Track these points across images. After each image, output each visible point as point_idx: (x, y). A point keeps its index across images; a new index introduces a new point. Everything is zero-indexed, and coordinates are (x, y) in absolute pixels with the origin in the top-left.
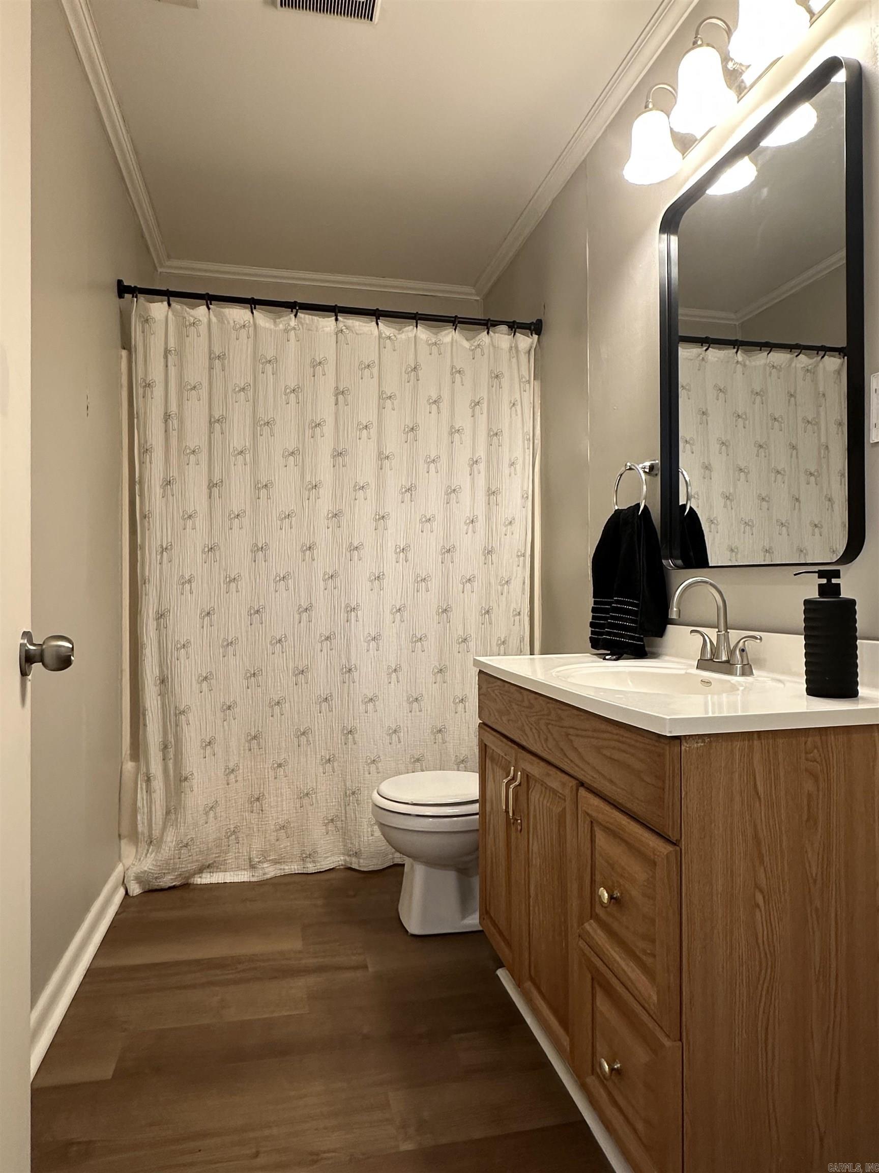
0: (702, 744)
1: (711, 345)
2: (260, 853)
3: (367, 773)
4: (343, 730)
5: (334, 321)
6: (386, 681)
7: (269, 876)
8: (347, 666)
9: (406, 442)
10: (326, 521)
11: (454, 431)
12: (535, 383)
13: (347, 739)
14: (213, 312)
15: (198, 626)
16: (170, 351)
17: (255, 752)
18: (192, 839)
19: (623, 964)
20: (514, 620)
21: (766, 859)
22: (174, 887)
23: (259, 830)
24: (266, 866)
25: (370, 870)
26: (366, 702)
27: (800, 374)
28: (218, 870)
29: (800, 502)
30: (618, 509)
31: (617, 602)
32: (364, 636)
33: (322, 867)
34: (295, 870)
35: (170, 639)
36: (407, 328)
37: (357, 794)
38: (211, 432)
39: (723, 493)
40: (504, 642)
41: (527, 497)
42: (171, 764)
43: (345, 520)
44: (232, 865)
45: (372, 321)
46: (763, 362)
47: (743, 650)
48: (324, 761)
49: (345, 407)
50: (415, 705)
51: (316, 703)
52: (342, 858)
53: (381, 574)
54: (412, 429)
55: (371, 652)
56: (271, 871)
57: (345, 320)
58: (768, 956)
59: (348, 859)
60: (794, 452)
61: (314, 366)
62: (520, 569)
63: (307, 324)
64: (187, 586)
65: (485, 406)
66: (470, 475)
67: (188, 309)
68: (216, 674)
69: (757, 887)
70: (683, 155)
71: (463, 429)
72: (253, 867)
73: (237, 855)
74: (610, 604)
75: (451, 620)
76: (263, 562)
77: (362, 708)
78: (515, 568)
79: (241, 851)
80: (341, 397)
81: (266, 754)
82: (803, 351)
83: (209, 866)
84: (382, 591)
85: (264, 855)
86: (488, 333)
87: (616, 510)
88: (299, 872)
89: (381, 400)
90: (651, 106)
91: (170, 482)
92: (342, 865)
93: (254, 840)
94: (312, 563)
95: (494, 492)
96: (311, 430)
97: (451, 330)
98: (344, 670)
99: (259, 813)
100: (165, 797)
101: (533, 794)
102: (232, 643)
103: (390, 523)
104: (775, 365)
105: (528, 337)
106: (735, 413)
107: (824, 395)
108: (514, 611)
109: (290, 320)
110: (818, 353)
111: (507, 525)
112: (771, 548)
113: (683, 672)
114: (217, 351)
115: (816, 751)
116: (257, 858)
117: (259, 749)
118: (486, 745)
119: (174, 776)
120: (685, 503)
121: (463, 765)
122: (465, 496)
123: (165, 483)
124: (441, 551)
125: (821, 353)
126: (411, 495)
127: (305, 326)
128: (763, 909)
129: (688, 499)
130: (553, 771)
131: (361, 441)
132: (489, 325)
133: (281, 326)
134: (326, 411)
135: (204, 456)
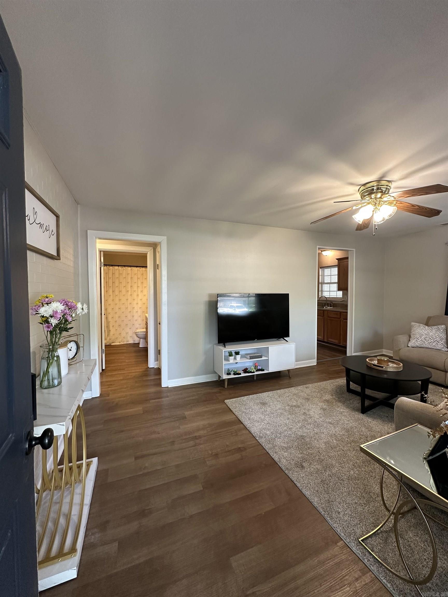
10: (130, 296)
23: (120, 338)
25: (136, 342)
43: (133, 296)
49: (132, 280)
51: (128, 321)
61: (128, 274)
68: (114, 317)
76: (121, 302)
81: (121, 328)
84: (138, 305)
94: (128, 302)
96: (127, 283)
98: (133, 316)
99: (121, 335)
103: (139, 296)
114: (114, 273)
116: (120, 341)
131: (135, 284)
133: (123, 269)
134: (129, 280)
135: (112, 287)
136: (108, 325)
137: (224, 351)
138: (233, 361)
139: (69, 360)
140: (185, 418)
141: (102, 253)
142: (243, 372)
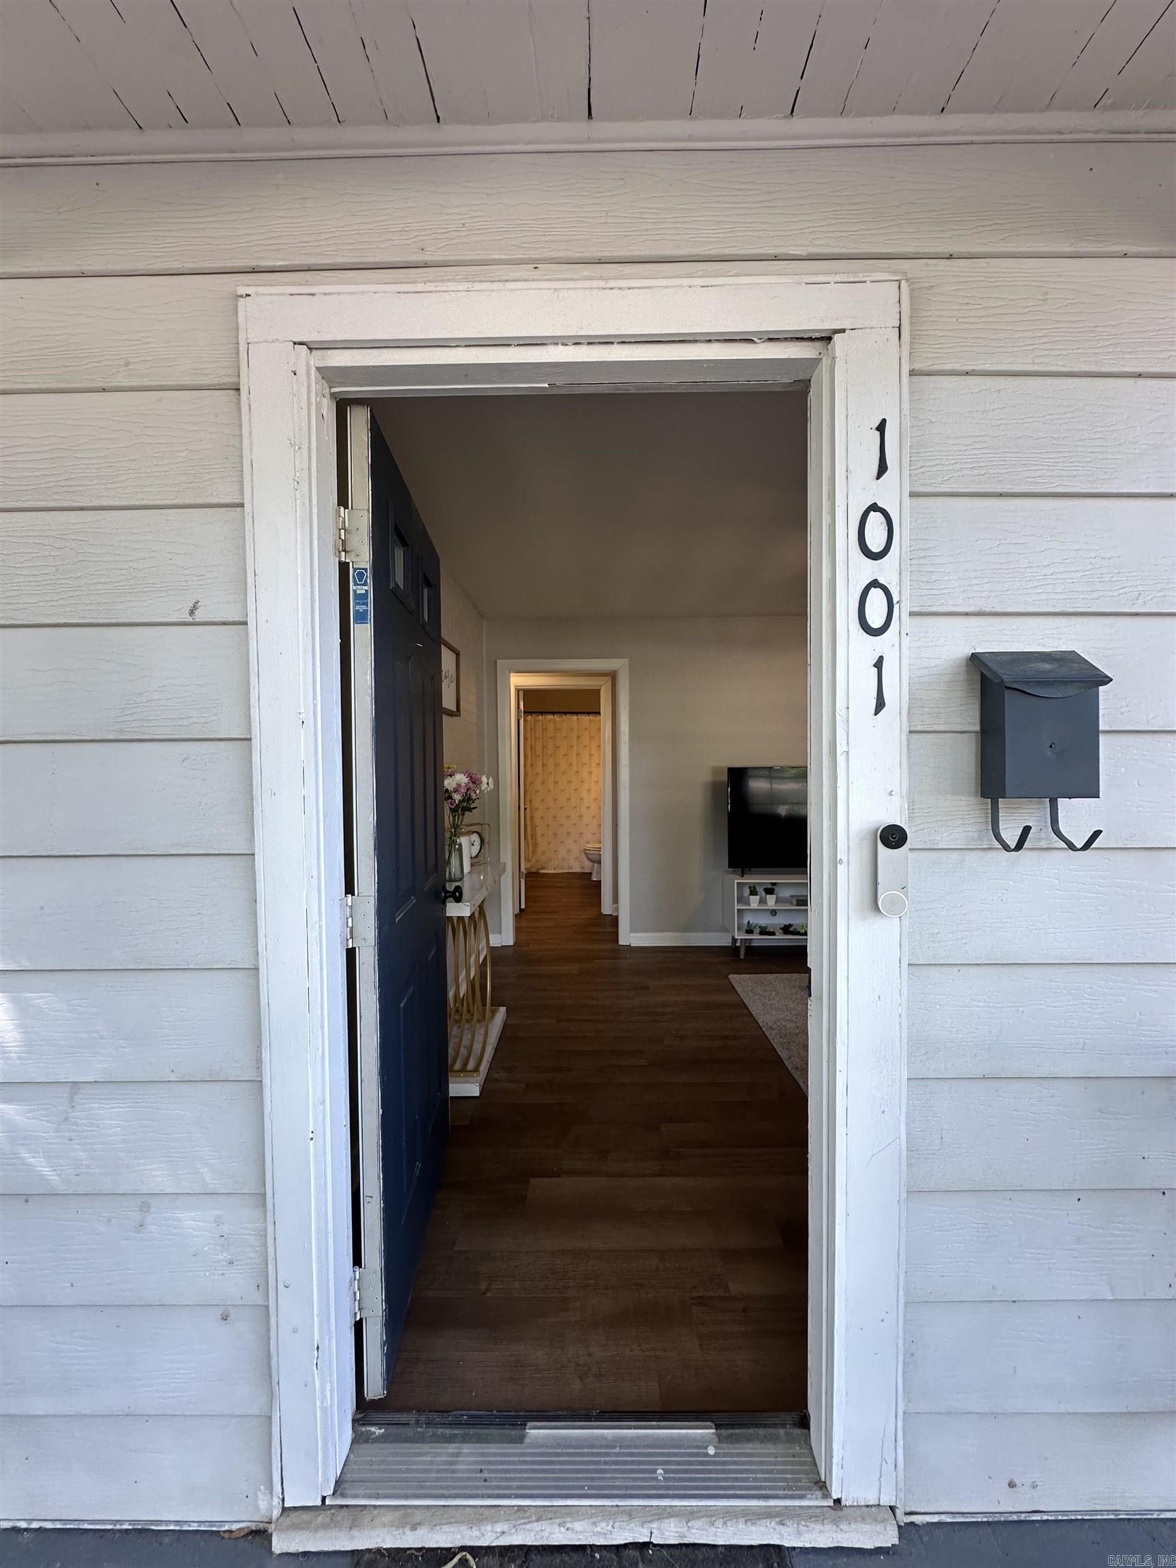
10: (575, 774)
38: (543, 750)
51: (572, 825)
68: (545, 817)
85: (558, 866)
94: (571, 786)
96: (570, 748)
98: (580, 816)
99: (557, 855)
102: (549, 809)
114: (544, 727)
134: (575, 742)
136: (533, 833)
137: (738, 883)
138: (758, 906)
139: (471, 858)
140: (648, 988)
141: (521, 693)
142: (781, 931)
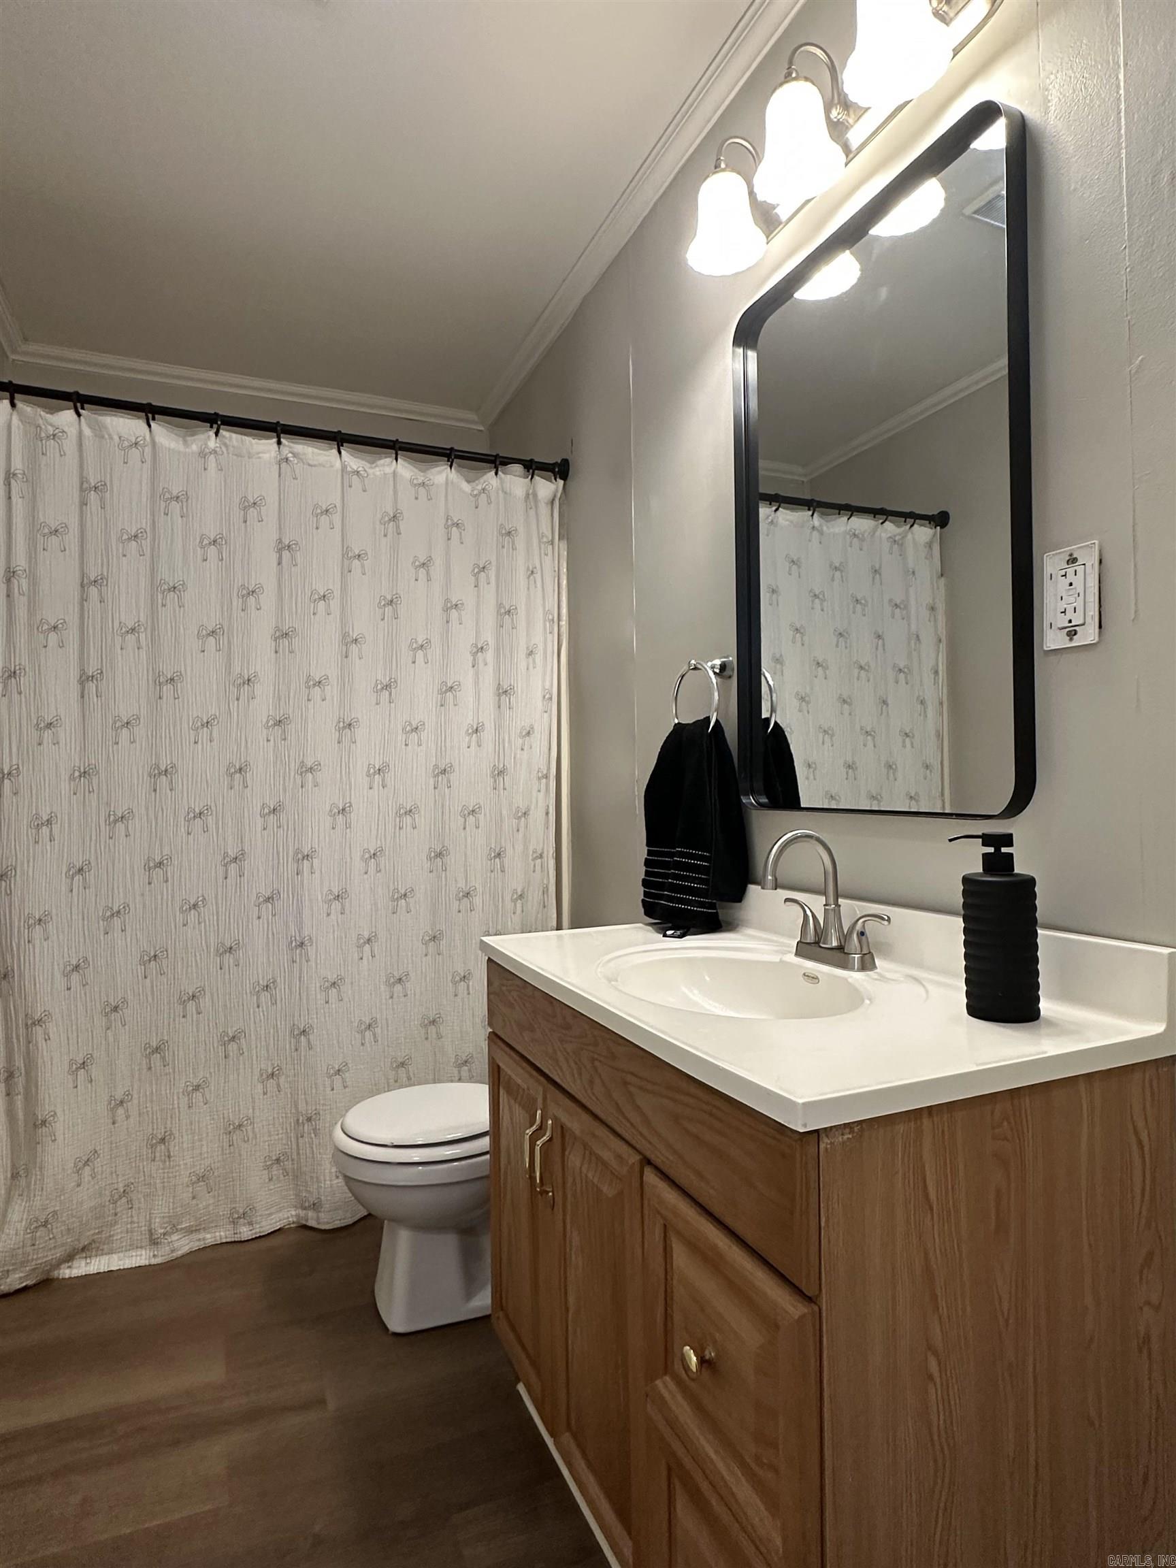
0: (850, 1136)
1: (782, 505)
2: (167, 1219)
3: (328, 1089)
4: (292, 1031)
5: (275, 446)
6: (356, 956)
7: (180, 1253)
8: (298, 938)
9: (382, 620)
10: (265, 731)
11: (451, 606)
12: (561, 545)
13: (298, 1042)
14: (86, 419)
15: (63, 889)
16: (15, 475)
17: (158, 1071)
18: (55, 1213)
19: (721, 1465)
20: (535, 866)
21: (942, 1303)
22: (26, 1289)
23: (164, 1187)
24: (176, 1238)
25: (335, 1227)
26: (327, 988)
27: (886, 546)
28: (100, 1252)
29: (887, 705)
30: (679, 723)
31: (682, 855)
32: (322, 894)
33: (262, 1230)
34: (221, 1239)
35: (15, 913)
36: (382, 462)
37: (315, 1120)
38: (83, 599)
39: (797, 694)
40: (521, 895)
41: (551, 699)
42: (19, 1101)
43: (293, 730)
44: (122, 1242)
45: (332, 449)
46: (843, 529)
47: (862, 934)
48: (265, 1076)
49: (293, 569)
50: (398, 988)
51: (251, 993)
52: (294, 1213)
53: (348, 805)
54: (392, 601)
55: (333, 916)
56: (183, 1245)
57: (292, 445)
58: (946, 1452)
59: (302, 1213)
60: (880, 642)
61: (245, 507)
62: (541, 795)
63: (233, 447)
64: (45, 830)
65: (492, 573)
66: (473, 666)
67: (42, 413)
68: (93, 960)
69: (929, 1348)
70: (767, 237)
71: (462, 604)
72: (154, 1242)
73: (129, 1226)
74: (672, 855)
75: (448, 868)
76: (168, 791)
77: (321, 997)
78: (534, 793)
79: (135, 1219)
80: (286, 554)
81: (174, 1072)
82: (890, 517)
83: (83, 1249)
84: (348, 830)
85: (173, 1222)
86: (496, 474)
87: (676, 724)
88: (228, 1240)
89: (345, 560)
90: (723, 166)
91: (15, 672)
92: (293, 1223)
93: (157, 1203)
94: (243, 792)
95: (506, 691)
96: (240, 600)
97: (446, 467)
98: (294, 944)
99: (165, 1161)
100: (9, 1152)
101: (571, 1157)
102: (119, 912)
103: (360, 733)
104: (857, 533)
105: (551, 481)
106: (811, 591)
107: (913, 573)
108: (533, 852)
109: (207, 439)
110: (905, 521)
111: (524, 736)
112: (854, 763)
113: (776, 958)
114: (93, 478)
115: (1005, 1124)
116: (161, 1228)
117: (164, 1066)
118: (499, 1067)
119: (25, 1120)
120: (769, 716)
121: (466, 1068)
122: (467, 694)
123: (7, 674)
124: (434, 772)
125: (910, 521)
126: (390, 694)
127: (231, 449)
128: (938, 1380)
129: (773, 710)
130: (602, 1132)
131: (317, 616)
132: (498, 463)
133: (194, 447)
134: (264, 572)
135: (72, 635)
136: (19, 1062)
